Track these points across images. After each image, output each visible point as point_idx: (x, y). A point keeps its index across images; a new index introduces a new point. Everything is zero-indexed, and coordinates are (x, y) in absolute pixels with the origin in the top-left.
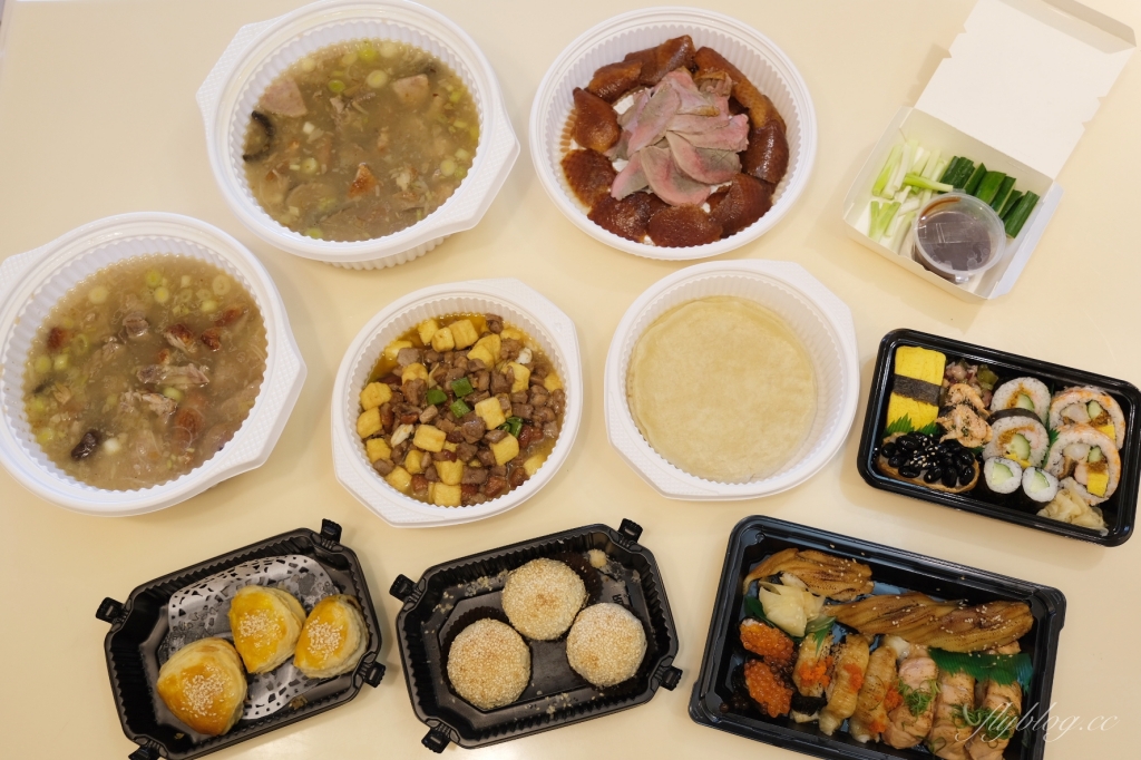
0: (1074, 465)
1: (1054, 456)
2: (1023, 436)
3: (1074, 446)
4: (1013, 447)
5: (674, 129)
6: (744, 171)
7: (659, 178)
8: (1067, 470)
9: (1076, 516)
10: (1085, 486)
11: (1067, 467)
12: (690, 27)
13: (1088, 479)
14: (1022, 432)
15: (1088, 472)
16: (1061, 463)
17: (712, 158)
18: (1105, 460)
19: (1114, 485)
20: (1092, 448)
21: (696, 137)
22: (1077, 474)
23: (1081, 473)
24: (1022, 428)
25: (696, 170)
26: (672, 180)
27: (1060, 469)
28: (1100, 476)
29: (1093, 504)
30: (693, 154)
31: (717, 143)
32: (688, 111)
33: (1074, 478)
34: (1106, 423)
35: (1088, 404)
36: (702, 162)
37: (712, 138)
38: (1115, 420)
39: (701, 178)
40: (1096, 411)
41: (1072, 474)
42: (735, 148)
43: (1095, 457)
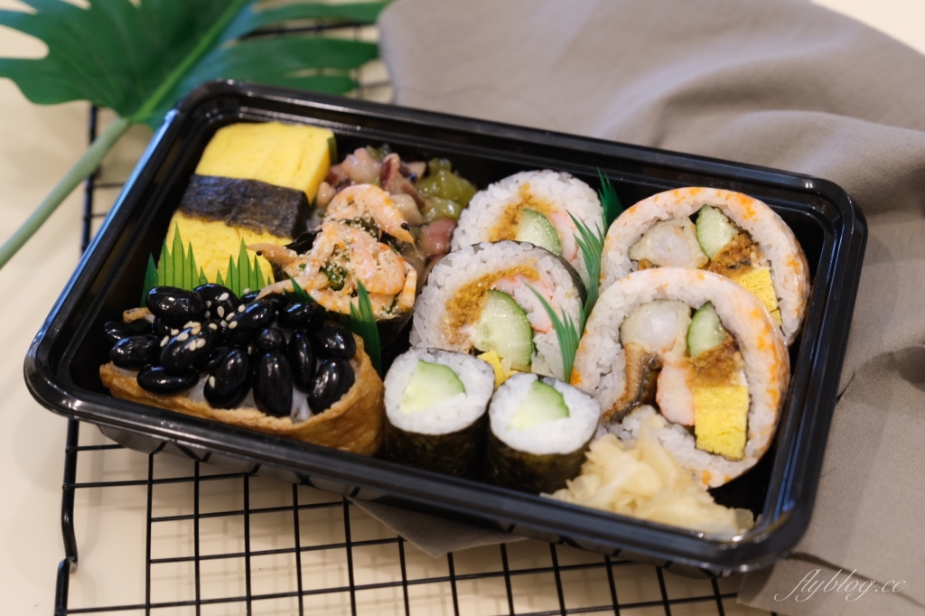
0: (654, 369)
1: (599, 348)
2: (509, 296)
3: (645, 313)
4: (487, 332)
8: (635, 386)
9: (647, 498)
10: (691, 430)
11: (635, 375)
13: (694, 408)
14: (505, 285)
15: (691, 384)
16: (620, 366)
18: (733, 344)
19: (766, 418)
20: (693, 312)
22: (663, 396)
23: (673, 389)
24: (503, 274)
27: (616, 388)
28: (726, 392)
29: (718, 481)
33: (658, 409)
34: (747, 264)
35: (694, 218)
38: (771, 255)
40: (718, 235)
41: (649, 397)
43: (706, 337)
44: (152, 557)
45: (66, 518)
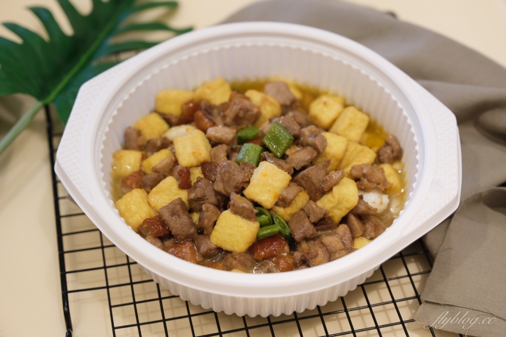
44: (115, 326)
45: (66, 309)
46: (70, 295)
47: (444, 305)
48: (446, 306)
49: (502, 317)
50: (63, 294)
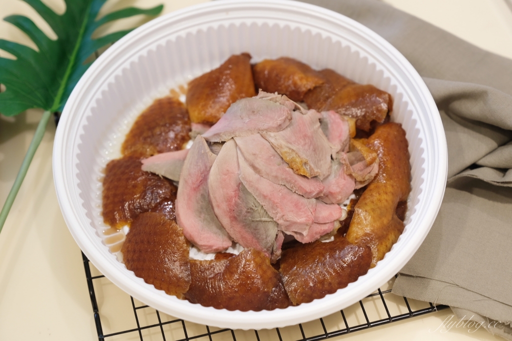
5: (238, 142)
6: (276, 265)
7: (190, 182)
12: (401, 95)
17: (250, 211)
21: (250, 171)
25: (224, 206)
26: (199, 196)
30: (233, 185)
31: (265, 197)
32: (273, 141)
36: (237, 205)
37: (266, 186)
39: (226, 221)
42: (281, 222)
46: (93, 280)
47: (417, 277)
48: (418, 278)
49: (466, 287)
50: (87, 280)
